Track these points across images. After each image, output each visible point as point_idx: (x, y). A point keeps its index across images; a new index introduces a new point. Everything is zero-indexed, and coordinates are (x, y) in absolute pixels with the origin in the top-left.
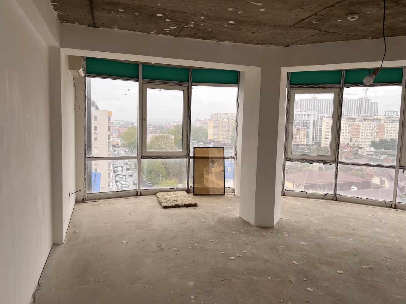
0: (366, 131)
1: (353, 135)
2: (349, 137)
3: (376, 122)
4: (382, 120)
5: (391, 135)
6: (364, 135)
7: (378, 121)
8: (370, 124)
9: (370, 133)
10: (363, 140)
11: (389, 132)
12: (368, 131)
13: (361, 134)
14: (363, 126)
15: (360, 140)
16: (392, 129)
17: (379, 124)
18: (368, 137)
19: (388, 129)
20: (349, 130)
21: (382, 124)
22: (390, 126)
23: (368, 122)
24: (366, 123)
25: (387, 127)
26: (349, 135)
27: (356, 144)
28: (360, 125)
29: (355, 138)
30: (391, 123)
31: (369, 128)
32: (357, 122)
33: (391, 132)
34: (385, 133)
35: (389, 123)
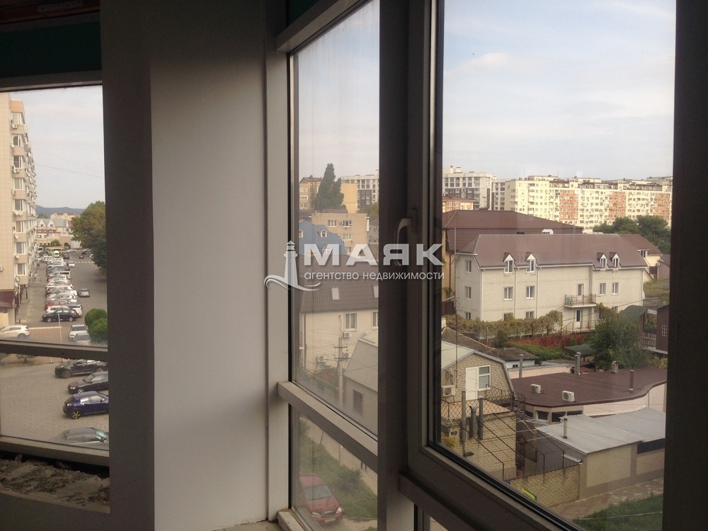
0: (589, 207)
1: (565, 214)
3: (609, 187)
4: (620, 185)
7: (612, 186)
9: (597, 210)
11: (633, 209)
13: (580, 213)
14: (583, 197)
17: (615, 192)
18: (594, 219)
19: (632, 202)
20: (556, 204)
21: (620, 193)
22: (636, 197)
23: (594, 188)
24: (590, 190)
25: (629, 199)
26: (557, 214)
28: (578, 194)
31: (594, 201)
32: (572, 189)
34: (627, 210)
35: (633, 191)
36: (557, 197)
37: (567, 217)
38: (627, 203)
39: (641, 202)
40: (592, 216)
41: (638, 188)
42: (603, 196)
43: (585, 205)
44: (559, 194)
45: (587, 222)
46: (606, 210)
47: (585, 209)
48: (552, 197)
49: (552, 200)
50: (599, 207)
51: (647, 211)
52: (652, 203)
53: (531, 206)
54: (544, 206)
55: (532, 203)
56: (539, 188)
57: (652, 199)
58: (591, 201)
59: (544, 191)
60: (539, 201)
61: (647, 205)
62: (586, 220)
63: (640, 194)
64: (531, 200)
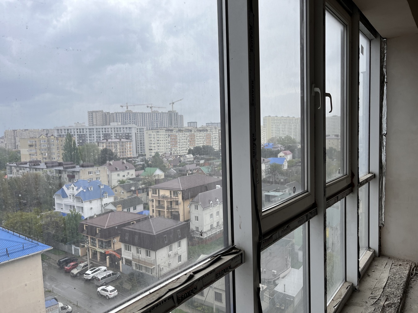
0: (182, 141)
1: (172, 145)
2: (170, 147)
3: (189, 132)
4: (192, 130)
5: (200, 142)
6: (180, 144)
7: (190, 131)
8: (184, 134)
9: (185, 142)
10: (181, 149)
11: (198, 140)
12: (184, 141)
13: (178, 144)
14: (179, 137)
15: (178, 149)
16: (200, 137)
17: (191, 134)
18: (184, 146)
19: (198, 138)
20: (169, 140)
21: (193, 134)
22: (199, 135)
23: (183, 132)
24: (181, 133)
25: (197, 136)
26: (169, 145)
27: (176, 152)
28: (177, 135)
29: (174, 148)
30: (199, 133)
31: (184, 138)
32: (175, 133)
33: (200, 140)
34: (196, 141)
35: (198, 133)
36: (169, 137)
37: (173, 146)
38: (196, 138)
39: (201, 137)
40: (183, 145)
41: (199, 131)
42: (187, 136)
43: (180, 140)
44: (169, 136)
45: (181, 148)
46: (188, 142)
47: (180, 142)
48: (166, 137)
49: (167, 139)
50: (185, 141)
51: (203, 141)
52: (205, 137)
53: (158, 142)
54: (164, 142)
55: (158, 140)
56: (161, 133)
57: (205, 136)
58: (182, 138)
59: (163, 135)
60: (161, 139)
61: (203, 138)
62: (181, 147)
63: (200, 134)
64: (158, 139)
